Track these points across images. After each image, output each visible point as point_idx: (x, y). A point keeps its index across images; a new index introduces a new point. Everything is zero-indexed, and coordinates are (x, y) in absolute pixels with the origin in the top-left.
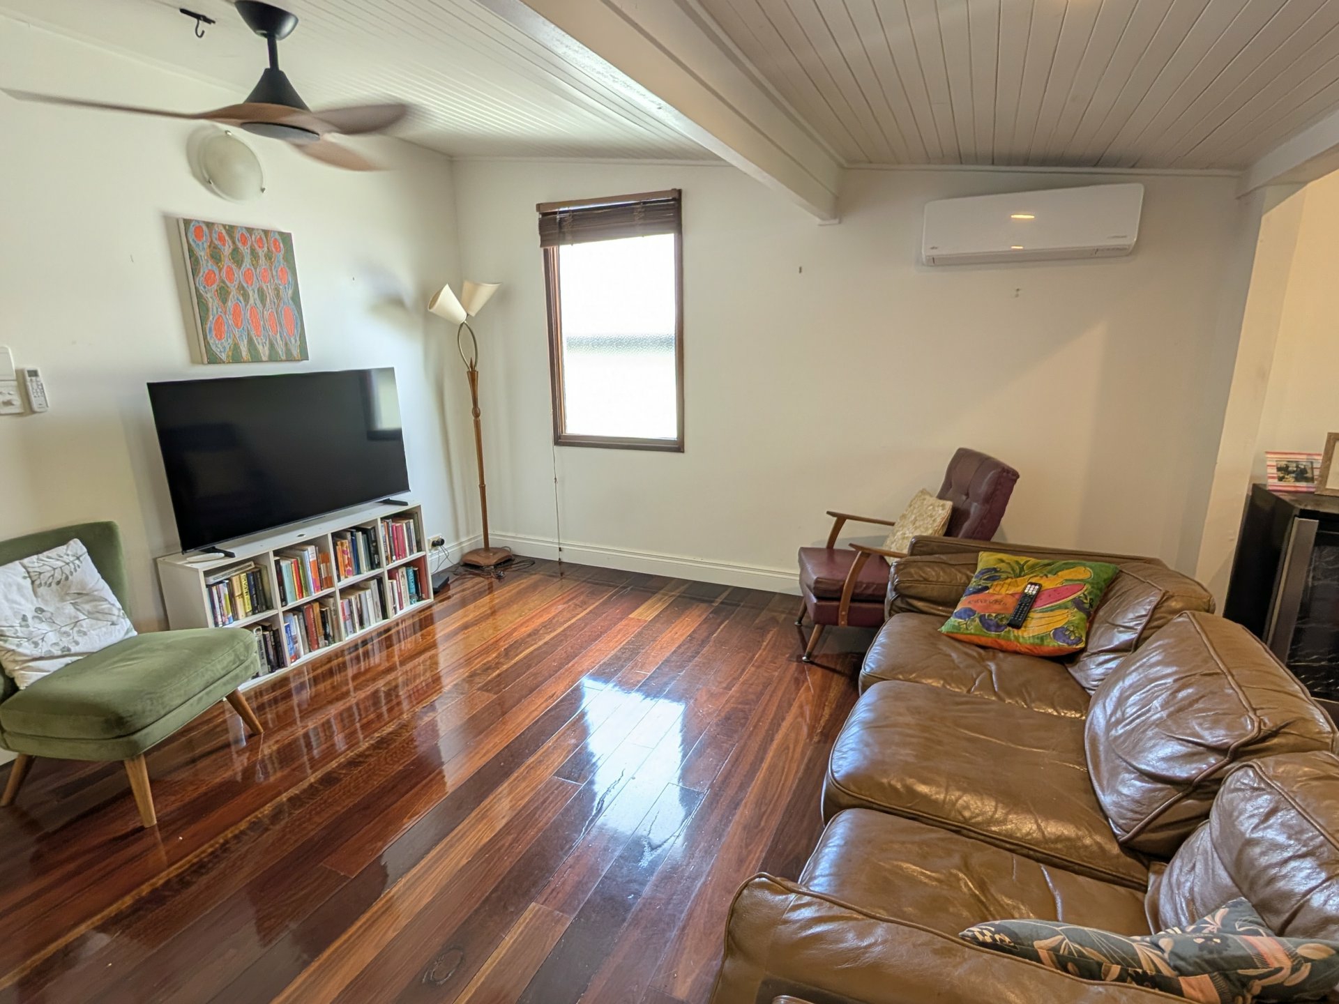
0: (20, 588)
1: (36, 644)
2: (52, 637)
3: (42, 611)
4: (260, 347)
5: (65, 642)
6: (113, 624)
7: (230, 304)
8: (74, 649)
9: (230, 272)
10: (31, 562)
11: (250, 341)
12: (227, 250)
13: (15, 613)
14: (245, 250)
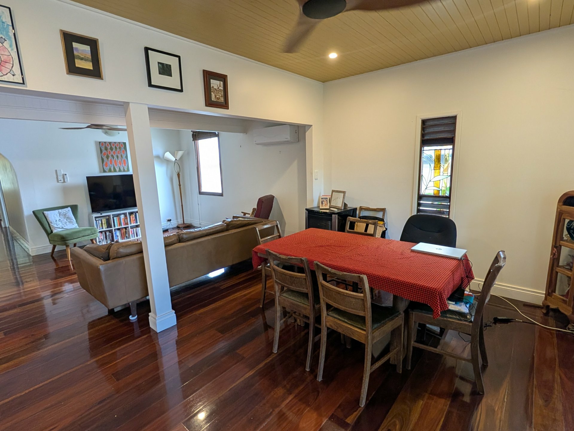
0: (57, 215)
1: (57, 225)
2: (61, 225)
3: (60, 220)
4: (116, 169)
5: (63, 226)
6: (73, 224)
7: (109, 159)
8: (64, 227)
9: (110, 153)
10: (60, 210)
11: (114, 167)
12: (109, 147)
13: (55, 219)
14: (114, 147)
